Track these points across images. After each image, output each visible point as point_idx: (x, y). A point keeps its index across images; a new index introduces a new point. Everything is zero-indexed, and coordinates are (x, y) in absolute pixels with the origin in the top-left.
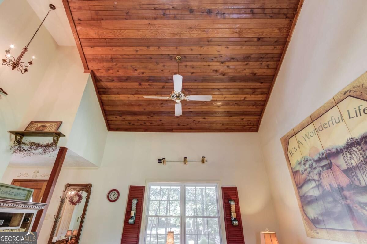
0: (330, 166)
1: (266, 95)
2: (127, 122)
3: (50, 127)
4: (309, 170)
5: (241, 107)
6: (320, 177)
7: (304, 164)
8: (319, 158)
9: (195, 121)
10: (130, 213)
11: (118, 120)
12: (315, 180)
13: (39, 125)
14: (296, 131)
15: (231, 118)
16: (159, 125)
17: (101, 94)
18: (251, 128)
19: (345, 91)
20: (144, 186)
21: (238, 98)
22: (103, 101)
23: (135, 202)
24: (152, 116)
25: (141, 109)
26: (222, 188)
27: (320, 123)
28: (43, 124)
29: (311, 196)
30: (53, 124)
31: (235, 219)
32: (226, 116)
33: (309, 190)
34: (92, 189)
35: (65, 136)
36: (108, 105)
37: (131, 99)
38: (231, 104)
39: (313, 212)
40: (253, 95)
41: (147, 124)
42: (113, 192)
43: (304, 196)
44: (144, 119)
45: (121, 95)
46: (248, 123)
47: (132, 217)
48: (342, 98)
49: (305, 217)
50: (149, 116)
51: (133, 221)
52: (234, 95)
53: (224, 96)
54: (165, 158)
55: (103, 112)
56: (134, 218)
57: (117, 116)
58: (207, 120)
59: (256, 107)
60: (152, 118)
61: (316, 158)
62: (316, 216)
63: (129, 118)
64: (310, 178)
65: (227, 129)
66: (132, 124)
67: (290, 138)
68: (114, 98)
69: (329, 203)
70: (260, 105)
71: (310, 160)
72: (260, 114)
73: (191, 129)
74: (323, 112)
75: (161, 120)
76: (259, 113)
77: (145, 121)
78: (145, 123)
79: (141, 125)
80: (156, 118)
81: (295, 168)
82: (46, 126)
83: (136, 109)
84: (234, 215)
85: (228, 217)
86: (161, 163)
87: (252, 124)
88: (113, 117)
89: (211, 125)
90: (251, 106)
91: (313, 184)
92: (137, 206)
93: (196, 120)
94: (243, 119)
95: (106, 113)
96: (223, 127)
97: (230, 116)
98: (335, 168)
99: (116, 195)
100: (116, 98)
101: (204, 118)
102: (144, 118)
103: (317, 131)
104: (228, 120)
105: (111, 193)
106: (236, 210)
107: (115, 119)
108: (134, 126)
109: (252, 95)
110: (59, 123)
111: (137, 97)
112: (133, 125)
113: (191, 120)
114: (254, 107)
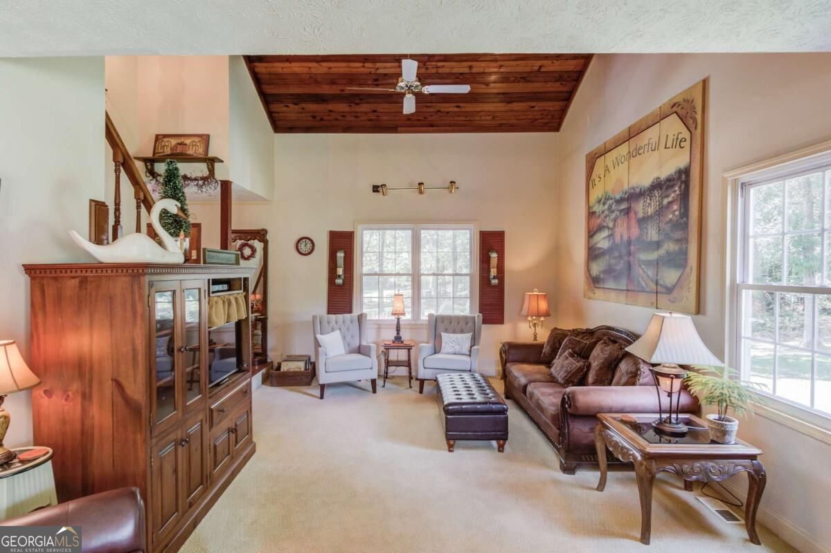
0: (627, 212)
1: (583, 61)
2: (308, 114)
3: (193, 146)
4: (606, 212)
5: (530, 85)
6: (614, 225)
7: (604, 204)
8: (621, 198)
9: (439, 111)
10: (336, 271)
11: (290, 111)
12: (608, 228)
13: (174, 142)
14: (608, 147)
15: (510, 105)
16: (370, 120)
17: (253, 62)
18: (548, 123)
19: (675, 101)
20: (352, 230)
21: (527, 66)
22: (259, 76)
23: (340, 255)
24: (357, 104)
25: (335, 90)
26: (481, 232)
27: (637, 145)
28: (179, 141)
29: (600, 248)
30: (197, 141)
31: (494, 278)
32: (502, 102)
33: (600, 240)
34: (268, 237)
35: (222, 161)
36: (270, 84)
37: (313, 71)
38: (512, 79)
39: (596, 269)
40: (557, 60)
41: (348, 118)
42: (304, 240)
43: (592, 247)
44: (341, 110)
45: (293, 64)
46: (542, 115)
47: (339, 276)
48: (668, 113)
49: (587, 273)
50: (351, 103)
51: (341, 281)
52: (519, 62)
53: (499, 63)
54: (385, 185)
55: (261, 98)
56: (343, 277)
57: (290, 105)
58: (463, 110)
59: (562, 84)
60: (357, 106)
61: (618, 197)
62: (598, 273)
63: (312, 107)
64: (605, 224)
65: (501, 125)
66: (319, 118)
67: (597, 158)
68: (280, 69)
69: (615, 258)
70: (569, 79)
71: (611, 199)
72: (568, 97)
73: (432, 126)
74: (643, 128)
75: (374, 111)
76: (566, 95)
77: (344, 112)
78: (344, 116)
79: (337, 120)
80: (365, 108)
81: (592, 207)
82: (186, 145)
83: (326, 90)
84: (493, 272)
85: (485, 275)
86: (378, 192)
87: (550, 117)
88: (281, 105)
89: (472, 119)
90: (551, 83)
91: (605, 233)
92: (344, 261)
93: (442, 110)
94: (533, 107)
95: (267, 99)
96: (493, 122)
97: (509, 103)
98: (632, 215)
99: (309, 245)
100: (285, 69)
101: (458, 107)
102: (342, 107)
103: (631, 155)
104: (503, 109)
105: (301, 242)
106: (498, 264)
107: (285, 109)
108: (322, 122)
109: (555, 61)
110: (205, 137)
111: (326, 67)
112: (322, 120)
113: (432, 110)
114: (558, 84)
